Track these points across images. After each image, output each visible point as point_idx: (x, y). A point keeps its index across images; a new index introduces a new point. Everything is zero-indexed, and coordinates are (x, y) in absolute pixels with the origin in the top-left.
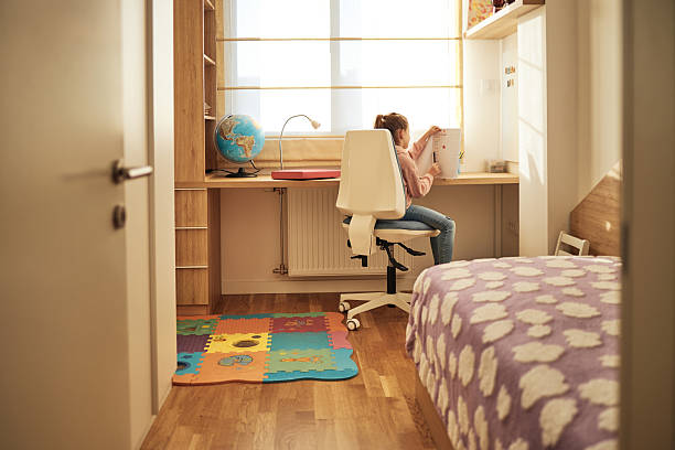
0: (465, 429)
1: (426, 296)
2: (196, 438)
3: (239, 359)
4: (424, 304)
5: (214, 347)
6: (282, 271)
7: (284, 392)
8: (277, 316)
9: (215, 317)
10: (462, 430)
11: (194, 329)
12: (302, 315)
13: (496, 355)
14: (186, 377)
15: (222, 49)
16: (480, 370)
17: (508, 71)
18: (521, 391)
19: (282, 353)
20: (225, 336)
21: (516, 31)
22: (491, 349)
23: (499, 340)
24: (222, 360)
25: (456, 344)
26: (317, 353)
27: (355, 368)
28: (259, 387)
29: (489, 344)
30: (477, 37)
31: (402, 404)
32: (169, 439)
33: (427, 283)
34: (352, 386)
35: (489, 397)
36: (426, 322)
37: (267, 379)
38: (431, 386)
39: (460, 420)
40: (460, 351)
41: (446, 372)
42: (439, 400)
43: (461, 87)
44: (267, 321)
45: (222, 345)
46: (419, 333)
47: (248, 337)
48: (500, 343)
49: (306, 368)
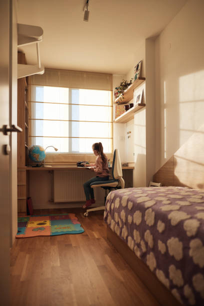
0: (139, 241)
1: (113, 200)
2: (28, 256)
3: (40, 229)
4: (112, 202)
5: (29, 226)
6: (52, 201)
7: (58, 238)
8: (52, 215)
9: (29, 216)
10: (136, 242)
11: (21, 220)
12: (60, 215)
13: (153, 210)
14: (21, 235)
15: (31, 122)
16: (146, 218)
17: (128, 133)
18: (170, 220)
19: (56, 226)
20: (33, 222)
21: (134, 118)
22: (150, 209)
23: (152, 206)
24: (34, 230)
25: (131, 212)
26: (69, 225)
27: (83, 230)
28: (49, 237)
29: (148, 208)
30: (118, 122)
31: (102, 240)
32: (17, 257)
33: (113, 195)
34: (83, 235)
35: (151, 226)
36: (114, 208)
37: (51, 234)
38: (117, 230)
39: (135, 238)
40: (133, 214)
41: (126, 223)
42: (122, 234)
43: (112, 138)
44: (48, 217)
45: (33, 225)
46: (110, 213)
47: (42, 222)
48: (153, 207)
49: (65, 230)
